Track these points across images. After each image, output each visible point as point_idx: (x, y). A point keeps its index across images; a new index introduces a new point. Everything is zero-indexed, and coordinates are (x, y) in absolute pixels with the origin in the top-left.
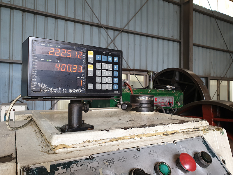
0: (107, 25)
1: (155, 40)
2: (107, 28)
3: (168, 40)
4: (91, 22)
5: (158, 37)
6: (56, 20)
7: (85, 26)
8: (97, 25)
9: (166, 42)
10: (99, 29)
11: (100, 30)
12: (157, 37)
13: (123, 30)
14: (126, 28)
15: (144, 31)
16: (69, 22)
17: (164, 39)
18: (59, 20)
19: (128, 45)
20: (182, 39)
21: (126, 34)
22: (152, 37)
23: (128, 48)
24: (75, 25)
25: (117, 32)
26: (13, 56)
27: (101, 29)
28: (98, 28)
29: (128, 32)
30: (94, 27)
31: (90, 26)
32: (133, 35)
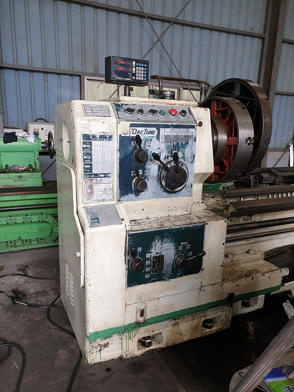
0: (152, 13)
1: (224, 36)
2: (153, 18)
3: (245, 35)
4: (130, 9)
5: (228, 30)
6: (82, 7)
7: (122, 15)
8: (138, 14)
9: (241, 38)
10: (141, 20)
11: (142, 22)
12: (226, 30)
13: (176, 21)
14: (180, 18)
15: (207, 22)
16: (99, 10)
17: (237, 33)
18: (86, 7)
19: (182, 44)
20: (266, 33)
21: (180, 26)
22: (220, 31)
23: (182, 49)
24: (107, 15)
25: (166, 25)
26: (32, 61)
27: (144, 19)
28: (139, 18)
29: (183, 24)
30: (133, 17)
31: (128, 16)
32: (190, 28)
